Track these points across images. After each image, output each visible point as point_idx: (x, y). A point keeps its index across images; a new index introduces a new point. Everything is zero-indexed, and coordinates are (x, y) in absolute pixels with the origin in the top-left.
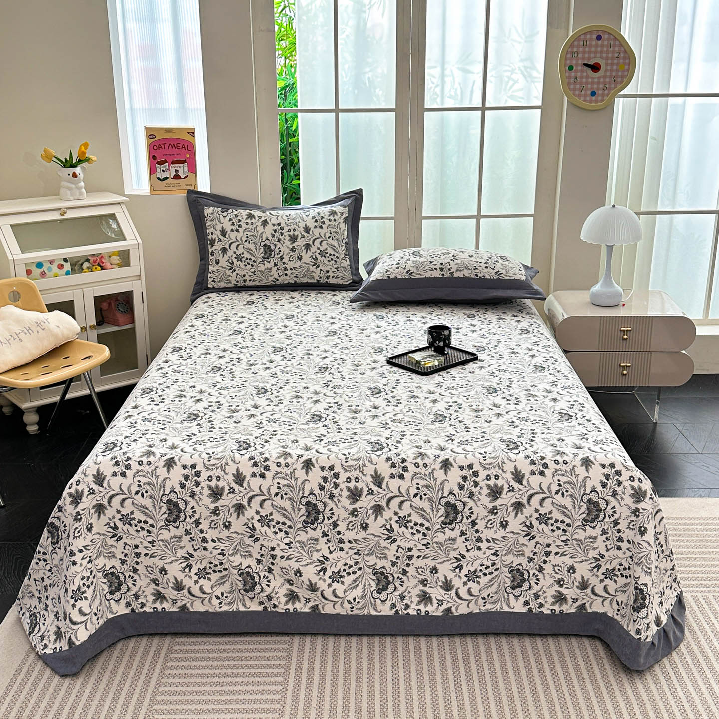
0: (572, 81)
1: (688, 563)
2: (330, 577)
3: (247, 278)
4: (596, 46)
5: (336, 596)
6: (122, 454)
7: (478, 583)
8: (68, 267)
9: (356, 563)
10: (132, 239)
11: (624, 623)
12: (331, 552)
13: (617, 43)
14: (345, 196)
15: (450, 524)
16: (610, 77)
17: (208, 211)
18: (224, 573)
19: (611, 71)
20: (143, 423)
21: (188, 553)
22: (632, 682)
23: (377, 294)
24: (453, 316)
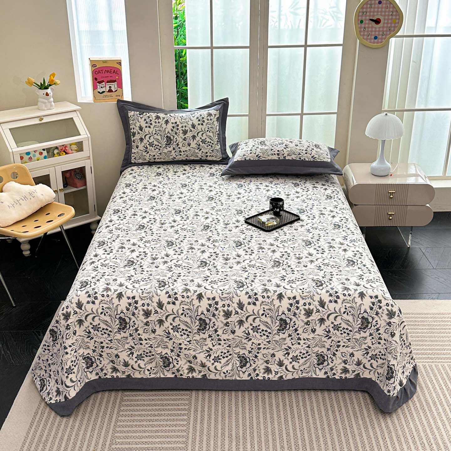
0: (362, 30)
1: (422, 343)
2: (213, 360)
3: (156, 157)
4: (378, 8)
5: (216, 370)
6: (92, 290)
7: (298, 362)
8: (45, 153)
9: (228, 352)
10: (84, 134)
11: (381, 385)
12: (214, 346)
13: (392, 6)
14: (217, 103)
15: (283, 330)
16: (387, 27)
17: (131, 114)
18: (152, 357)
19: (387, 23)
20: (102, 268)
21: (131, 346)
22: (385, 419)
23: (238, 170)
24: (285, 185)
